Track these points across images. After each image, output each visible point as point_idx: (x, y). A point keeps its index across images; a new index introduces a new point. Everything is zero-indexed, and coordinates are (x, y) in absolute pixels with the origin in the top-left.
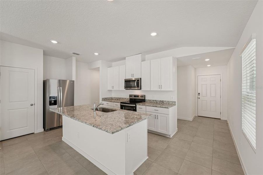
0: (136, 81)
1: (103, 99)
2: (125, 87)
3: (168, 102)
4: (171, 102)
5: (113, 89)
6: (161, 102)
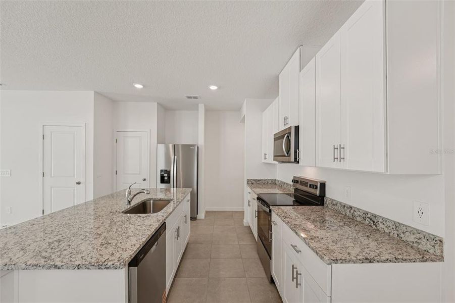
0: (284, 139)
1: (248, 181)
2: (274, 156)
3: (394, 227)
4: (412, 233)
5: (265, 161)
6: (369, 220)
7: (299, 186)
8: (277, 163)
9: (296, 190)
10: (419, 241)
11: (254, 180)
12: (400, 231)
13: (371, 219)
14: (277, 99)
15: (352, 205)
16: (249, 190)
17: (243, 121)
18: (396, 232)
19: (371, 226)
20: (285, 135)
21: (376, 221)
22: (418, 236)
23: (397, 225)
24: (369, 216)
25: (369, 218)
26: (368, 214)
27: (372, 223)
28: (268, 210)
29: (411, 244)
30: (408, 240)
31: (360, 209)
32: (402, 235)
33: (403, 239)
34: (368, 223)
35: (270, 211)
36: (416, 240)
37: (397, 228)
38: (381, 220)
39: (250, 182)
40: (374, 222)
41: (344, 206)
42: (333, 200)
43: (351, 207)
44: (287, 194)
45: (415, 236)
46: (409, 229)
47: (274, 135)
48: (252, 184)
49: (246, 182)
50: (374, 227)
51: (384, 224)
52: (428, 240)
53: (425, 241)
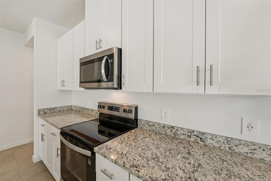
0: (104, 61)
1: (39, 111)
2: (81, 82)
3: (225, 142)
4: (246, 146)
5: (63, 88)
6: (196, 137)
7: (106, 111)
8: (83, 89)
9: (101, 114)
10: (253, 151)
11: (47, 109)
12: (232, 145)
13: (198, 136)
14: (83, 22)
15: (173, 125)
16: (41, 121)
17: (31, 44)
18: (227, 146)
19: (198, 143)
20: (104, 57)
21: (203, 137)
22: (253, 147)
23: (228, 140)
24: (195, 133)
25: (195, 135)
26: (194, 132)
27: (199, 139)
28: (88, 153)
29: (245, 154)
30: (242, 151)
31: (184, 129)
32: (235, 148)
33: (235, 151)
34: (194, 139)
35: (93, 154)
36: (251, 151)
37: (229, 142)
38: (210, 136)
39: (42, 112)
40: (201, 138)
41: (164, 127)
42: (149, 122)
43: (173, 127)
44: (92, 120)
45: (249, 148)
46: (243, 143)
47: (80, 59)
48: (45, 113)
49: (36, 113)
50: (202, 143)
51: (213, 140)
52: (264, 150)
53: (261, 151)
